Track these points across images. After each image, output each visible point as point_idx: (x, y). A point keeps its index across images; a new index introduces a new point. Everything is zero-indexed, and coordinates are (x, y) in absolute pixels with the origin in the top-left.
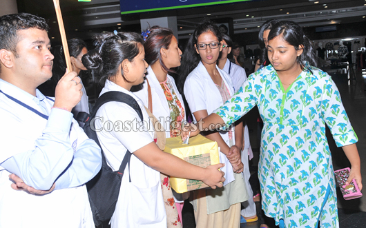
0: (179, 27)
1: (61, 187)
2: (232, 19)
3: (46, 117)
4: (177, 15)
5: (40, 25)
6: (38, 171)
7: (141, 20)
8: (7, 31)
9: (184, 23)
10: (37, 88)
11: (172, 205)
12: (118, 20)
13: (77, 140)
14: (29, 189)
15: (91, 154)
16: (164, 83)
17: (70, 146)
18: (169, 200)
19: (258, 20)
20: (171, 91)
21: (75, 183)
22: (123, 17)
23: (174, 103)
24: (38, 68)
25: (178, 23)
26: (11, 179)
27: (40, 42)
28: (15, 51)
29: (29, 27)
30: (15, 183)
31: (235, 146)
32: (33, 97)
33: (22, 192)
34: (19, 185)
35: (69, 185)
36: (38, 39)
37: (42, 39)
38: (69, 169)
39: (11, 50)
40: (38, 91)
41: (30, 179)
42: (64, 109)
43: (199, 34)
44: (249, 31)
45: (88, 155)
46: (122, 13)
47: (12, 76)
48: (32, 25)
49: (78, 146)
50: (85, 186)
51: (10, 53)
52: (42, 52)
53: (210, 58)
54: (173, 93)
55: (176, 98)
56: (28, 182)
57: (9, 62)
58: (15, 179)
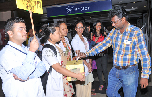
0: (67, 22)
1: (31, 78)
2: (85, 19)
3: (26, 54)
4: (66, 18)
5: (21, 21)
6: (23, 73)
7: (54, 20)
8: (10, 24)
9: (69, 20)
10: (23, 43)
11: (67, 85)
12: (47, 19)
13: (37, 62)
14: (20, 80)
15: (42, 66)
16: (64, 41)
17: (34, 65)
18: (66, 83)
19: (94, 19)
20: (66, 44)
21: (36, 77)
22: (48, 18)
23: (67, 48)
24: (21, 37)
25: (67, 20)
26: (13, 76)
27: (22, 28)
28: (13, 31)
29: (18, 22)
30: (15, 77)
31: (90, 63)
32: (21, 47)
33: (17, 80)
34: (16, 78)
35: (34, 77)
36: (21, 26)
37: (22, 26)
38: (34, 72)
39: (12, 31)
40: (23, 44)
41: (20, 76)
42: (32, 51)
43: (77, 24)
44: (91, 23)
45: (41, 67)
46: (48, 17)
47: (13, 39)
48: (19, 22)
49: (37, 64)
50: (40, 78)
51: (11, 32)
52: (23, 31)
53: (81, 32)
54: (67, 44)
55: (68, 46)
56: (19, 77)
57: (11, 35)
58: (15, 76)
